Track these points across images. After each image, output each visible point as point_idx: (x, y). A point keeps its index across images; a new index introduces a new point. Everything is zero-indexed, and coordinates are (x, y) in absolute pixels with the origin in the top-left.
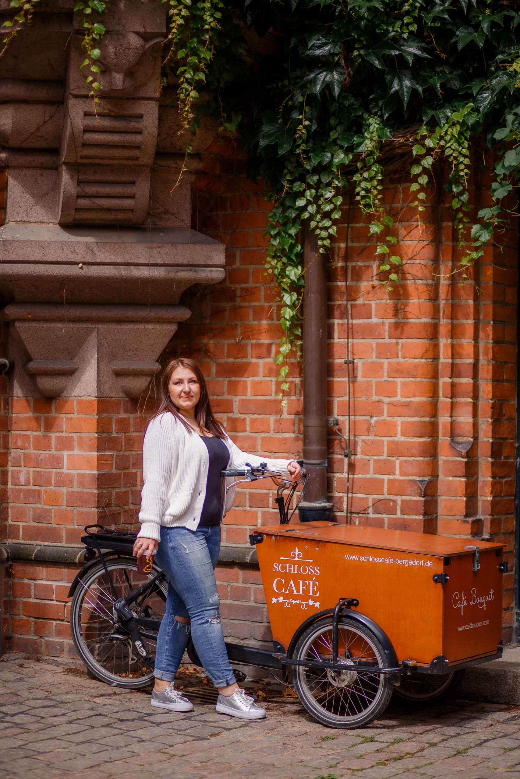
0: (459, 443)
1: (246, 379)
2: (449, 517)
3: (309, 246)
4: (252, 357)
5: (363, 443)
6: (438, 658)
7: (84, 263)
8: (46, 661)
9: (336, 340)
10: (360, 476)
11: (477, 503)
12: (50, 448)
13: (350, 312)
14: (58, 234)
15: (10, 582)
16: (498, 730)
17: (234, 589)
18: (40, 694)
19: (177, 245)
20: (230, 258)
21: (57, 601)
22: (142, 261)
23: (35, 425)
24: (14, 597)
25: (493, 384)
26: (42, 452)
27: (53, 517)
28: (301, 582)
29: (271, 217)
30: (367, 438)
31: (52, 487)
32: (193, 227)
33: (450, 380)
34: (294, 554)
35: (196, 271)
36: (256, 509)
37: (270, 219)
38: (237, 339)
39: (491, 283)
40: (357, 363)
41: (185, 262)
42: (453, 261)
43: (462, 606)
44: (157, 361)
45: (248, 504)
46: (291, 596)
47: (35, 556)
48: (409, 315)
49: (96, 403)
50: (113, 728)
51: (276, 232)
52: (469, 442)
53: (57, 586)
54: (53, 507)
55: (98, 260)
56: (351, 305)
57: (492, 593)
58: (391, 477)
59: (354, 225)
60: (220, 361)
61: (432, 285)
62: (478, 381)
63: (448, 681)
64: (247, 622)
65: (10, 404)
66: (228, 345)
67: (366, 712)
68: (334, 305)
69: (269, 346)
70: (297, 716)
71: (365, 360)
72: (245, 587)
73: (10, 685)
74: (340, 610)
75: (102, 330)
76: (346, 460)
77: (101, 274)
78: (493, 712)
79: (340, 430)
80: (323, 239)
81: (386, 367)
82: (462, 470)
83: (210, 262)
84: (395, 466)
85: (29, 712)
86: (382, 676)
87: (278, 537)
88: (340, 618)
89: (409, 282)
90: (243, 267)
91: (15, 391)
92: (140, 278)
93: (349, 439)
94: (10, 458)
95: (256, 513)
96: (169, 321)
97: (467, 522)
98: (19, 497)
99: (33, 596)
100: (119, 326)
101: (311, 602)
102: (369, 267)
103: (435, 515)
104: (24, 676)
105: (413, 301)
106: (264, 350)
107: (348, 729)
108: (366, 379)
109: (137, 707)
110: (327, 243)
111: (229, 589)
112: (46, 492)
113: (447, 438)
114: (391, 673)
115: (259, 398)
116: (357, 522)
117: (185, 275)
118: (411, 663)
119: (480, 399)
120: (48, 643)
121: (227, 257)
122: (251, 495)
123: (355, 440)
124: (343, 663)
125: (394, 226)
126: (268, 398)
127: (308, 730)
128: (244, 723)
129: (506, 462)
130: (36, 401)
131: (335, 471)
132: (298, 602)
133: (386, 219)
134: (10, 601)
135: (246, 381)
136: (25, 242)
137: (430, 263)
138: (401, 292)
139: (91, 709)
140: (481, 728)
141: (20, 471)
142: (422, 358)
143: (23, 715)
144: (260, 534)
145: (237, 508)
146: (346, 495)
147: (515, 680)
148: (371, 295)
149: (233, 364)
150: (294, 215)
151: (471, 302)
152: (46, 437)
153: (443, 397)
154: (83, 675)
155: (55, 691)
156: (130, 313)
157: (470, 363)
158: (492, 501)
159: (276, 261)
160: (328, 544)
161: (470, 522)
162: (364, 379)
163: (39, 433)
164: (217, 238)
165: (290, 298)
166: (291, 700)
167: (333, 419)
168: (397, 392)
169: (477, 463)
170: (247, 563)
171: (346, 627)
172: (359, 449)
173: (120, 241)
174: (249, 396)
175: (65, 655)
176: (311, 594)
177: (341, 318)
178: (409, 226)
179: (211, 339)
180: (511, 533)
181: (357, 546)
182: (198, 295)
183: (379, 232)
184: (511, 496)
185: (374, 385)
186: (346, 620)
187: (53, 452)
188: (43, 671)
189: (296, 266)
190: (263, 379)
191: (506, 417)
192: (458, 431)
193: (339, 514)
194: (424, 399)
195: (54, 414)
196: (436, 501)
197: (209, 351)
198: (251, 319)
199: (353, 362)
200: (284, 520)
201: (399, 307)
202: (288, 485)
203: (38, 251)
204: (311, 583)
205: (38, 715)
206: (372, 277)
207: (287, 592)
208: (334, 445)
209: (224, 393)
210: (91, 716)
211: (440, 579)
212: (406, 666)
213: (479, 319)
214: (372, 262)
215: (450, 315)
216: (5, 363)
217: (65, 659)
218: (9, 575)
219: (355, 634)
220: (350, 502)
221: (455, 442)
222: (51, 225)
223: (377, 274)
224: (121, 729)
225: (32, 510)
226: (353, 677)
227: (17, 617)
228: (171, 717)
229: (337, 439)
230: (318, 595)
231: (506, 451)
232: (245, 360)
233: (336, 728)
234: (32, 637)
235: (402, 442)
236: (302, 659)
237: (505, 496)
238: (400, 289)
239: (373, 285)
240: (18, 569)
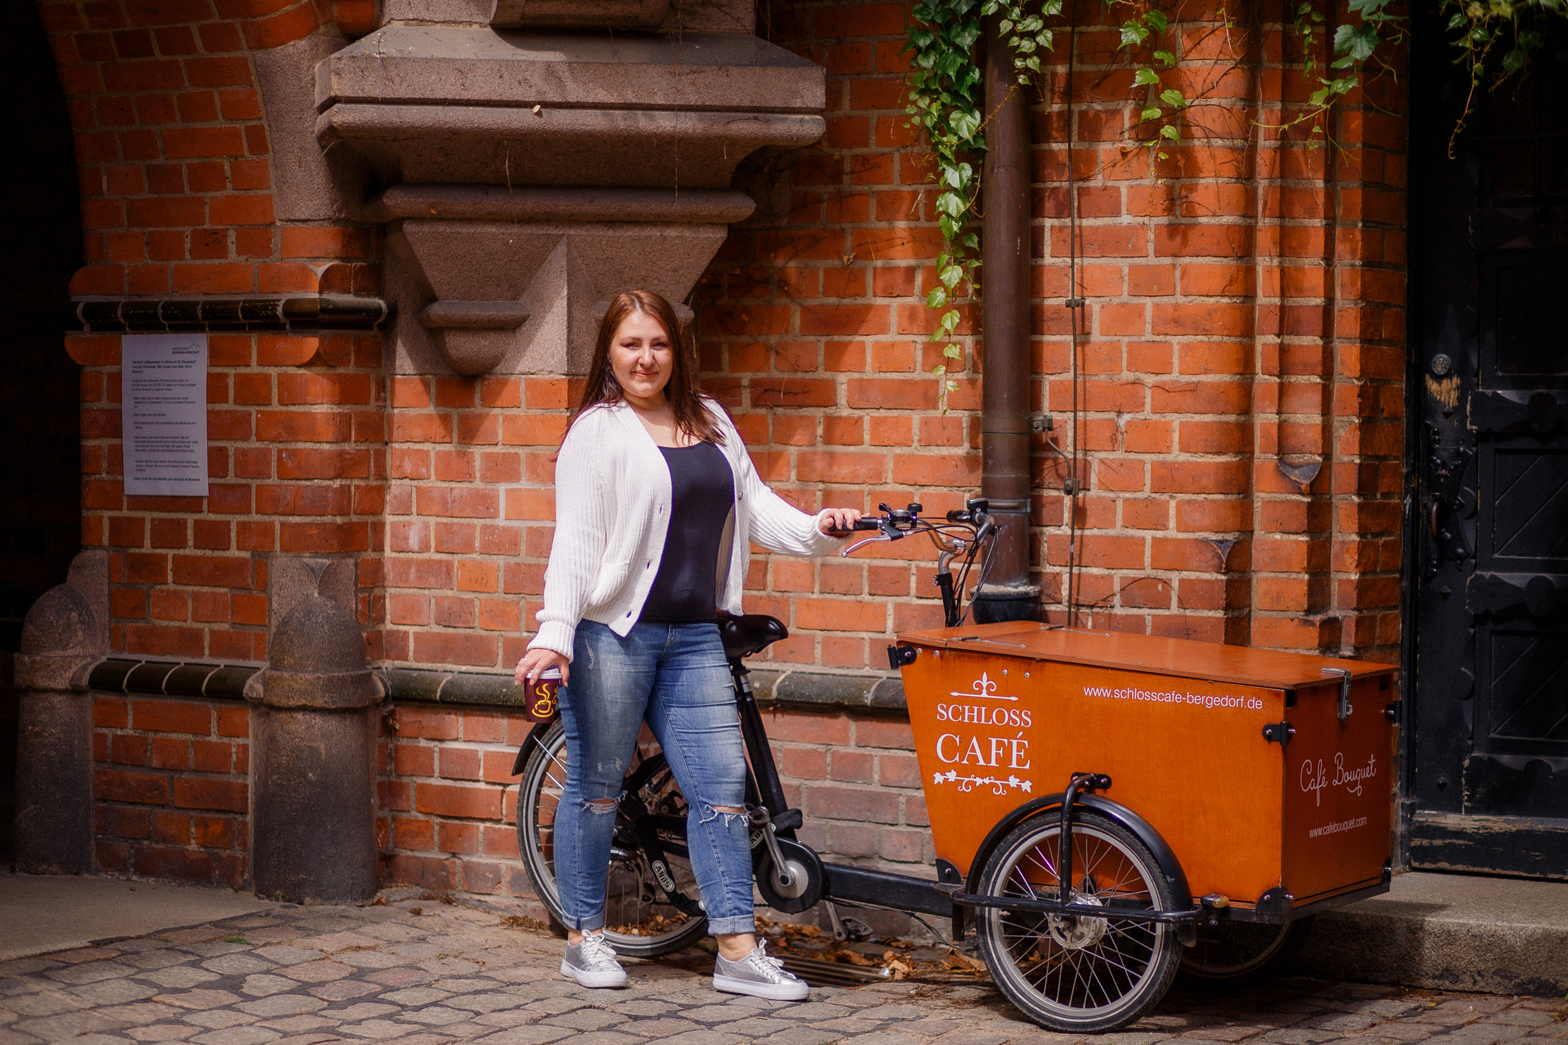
0: (1294, 466)
1: (864, 338)
2: (1275, 613)
3: (996, 70)
4: (875, 295)
5: (1103, 467)
6: (1273, 891)
7: (545, 105)
8: (465, 903)
9: (1048, 260)
10: (1095, 531)
11: (1329, 585)
12: (470, 477)
13: (1076, 204)
14: (491, 46)
15: (391, 746)
16: (1389, 1035)
17: (839, 758)
18: (465, 968)
19: (730, 68)
20: (833, 95)
21: (487, 783)
22: (659, 100)
23: (441, 431)
24: (399, 776)
25: (1362, 348)
26: (453, 485)
27: (477, 614)
28: (994, 740)
29: (920, 11)
30: (1111, 456)
31: (474, 556)
32: (760, 31)
33: (1278, 341)
34: (979, 685)
35: (767, 121)
36: (883, 599)
37: (918, 17)
38: (846, 258)
39: (1359, 145)
40: (1090, 305)
41: (746, 103)
42: (1283, 101)
43: (1318, 787)
44: (686, 302)
45: (866, 589)
46: (973, 769)
47: (443, 693)
48: (1200, 210)
49: (565, 386)
50: (622, 1032)
51: (928, 42)
52: (1315, 464)
53: (486, 754)
54: (477, 595)
55: (572, 99)
56: (1079, 189)
57: (1372, 762)
58: (1160, 534)
59: (1084, 28)
60: (811, 302)
61: (1242, 149)
62: (1332, 342)
63: (1279, 939)
64: (866, 825)
65: (388, 388)
66: (826, 271)
67: (1126, 1000)
68: (1043, 190)
69: (910, 272)
70: (982, 1009)
71: (1107, 299)
72: (862, 755)
73: (402, 950)
74: (1076, 797)
75: (578, 239)
76: (1068, 500)
77: (577, 127)
78: (1370, 999)
79: (1055, 440)
80: (1025, 56)
81: (1148, 313)
82: (1301, 519)
83: (798, 103)
84: (1168, 511)
85: (448, 1002)
86: (1160, 928)
87: (947, 653)
88: (1076, 812)
89: (1196, 142)
90: (856, 113)
91: (398, 363)
92: (656, 135)
93: (1075, 458)
94: (388, 498)
95: (884, 606)
96: (711, 223)
97: (1312, 623)
98: (408, 576)
99: (437, 773)
100: (610, 232)
101: (1013, 782)
102: (1116, 113)
103: (1247, 610)
104: (425, 933)
105: (1206, 181)
106: (899, 279)
107: (1090, 1033)
108: (1109, 338)
109: (660, 993)
110: (1033, 63)
111: (829, 759)
112: (463, 565)
113: (1270, 455)
114: (1179, 922)
115: (890, 376)
116: (1090, 625)
117: (745, 128)
118: (1219, 901)
119: (1336, 377)
120: (467, 868)
121: (829, 93)
122: (873, 570)
123: (1085, 460)
124: (1081, 901)
125: (1167, 32)
126: (909, 376)
127: (1011, 1036)
128: (879, 1022)
129: (1385, 504)
130: (442, 384)
131: (1045, 521)
132: (987, 781)
133: (1152, 17)
134: (390, 783)
135: (863, 343)
136: (427, 60)
137: (1240, 105)
138: (1181, 163)
139: (572, 996)
140: (1355, 1031)
141: (410, 524)
142: (1222, 296)
143: (438, 1009)
144: (911, 646)
145: (845, 598)
146: (1067, 569)
147: (1410, 936)
148: (1118, 170)
149: (837, 307)
150: (965, 9)
151: (1320, 184)
152: (462, 454)
153: (1263, 374)
154: (541, 931)
155: (492, 961)
156: (635, 205)
157: (1317, 306)
158: (1359, 582)
159: (927, 101)
160: (1048, 665)
161: (1318, 624)
162: (1104, 339)
163: (447, 447)
164: (808, 55)
165: (957, 174)
166: (962, 978)
167: (1042, 418)
168: (1171, 364)
169: (1329, 505)
170: (865, 706)
171: (1086, 831)
172: (1094, 479)
173: (616, 60)
174: (869, 373)
175: (504, 889)
176: (1014, 765)
177: (1059, 216)
178: (1198, 30)
179: (791, 258)
180: (1393, 646)
181: (1108, 668)
182: (766, 170)
183: (1139, 42)
184: (1394, 572)
185: (1124, 349)
186: (1086, 816)
187: (478, 484)
188: (463, 923)
189: (971, 112)
190: (899, 338)
191: (1385, 414)
192: (1293, 442)
193: (1052, 608)
194: (1226, 378)
195: (478, 409)
196: (1248, 582)
197: (787, 284)
198: (873, 217)
199: (1083, 305)
200: (953, 618)
201: (1176, 194)
202: (960, 549)
203: (452, 79)
204: (1015, 742)
205: (467, 1007)
206: (1122, 133)
207: (965, 762)
208: (1042, 471)
209: (817, 368)
210: (574, 1010)
211: (1275, 734)
212: (1208, 907)
213: (1334, 219)
214: (1122, 103)
215: (1277, 211)
216: (380, 305)
217: (503, 898)
218: (389, 730)
219: (1107, 844)
220: (1075, 584)
221: (1286, 463)
222: (475, 27)
223: (1132, 128)
224: (638, 1036)
225: (433, 600)
226: (1100, 930)
227: (405, 816)
228: (733, 1012)
229: (1048, 458)
230: (1027, 767)
231: (1385, 483)
232: (860, 301)
233: (1066, 1032)
234: (435, 855)
235: (1181, 463)
236: (996, 894)
237: (1383, 572)
238: (1179, 157)
239: (1124, 148)
240: (407, 718)
